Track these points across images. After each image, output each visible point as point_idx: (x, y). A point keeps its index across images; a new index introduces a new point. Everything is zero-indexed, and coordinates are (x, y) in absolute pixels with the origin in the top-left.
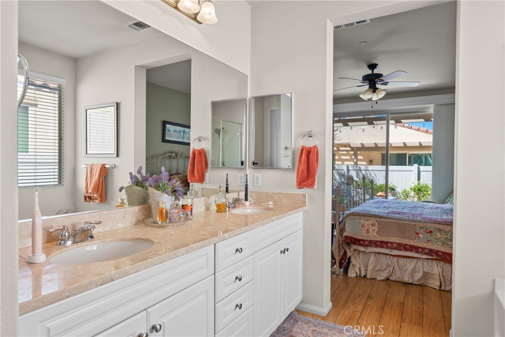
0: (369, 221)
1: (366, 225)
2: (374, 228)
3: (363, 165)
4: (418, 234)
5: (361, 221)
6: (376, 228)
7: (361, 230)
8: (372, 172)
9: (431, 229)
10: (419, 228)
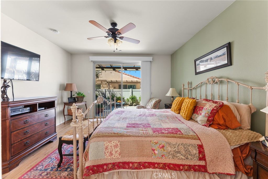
0: (112, 142)
1: (109, 147)
2: (116, 149)
3: (112, 89)
4: (154, 150)
5: (105, 143)
6: (118, 149)
7: (105, 153)
8: (115, 92)
9: (163, 144)
10: (154, 144)
